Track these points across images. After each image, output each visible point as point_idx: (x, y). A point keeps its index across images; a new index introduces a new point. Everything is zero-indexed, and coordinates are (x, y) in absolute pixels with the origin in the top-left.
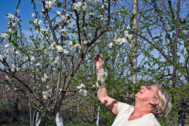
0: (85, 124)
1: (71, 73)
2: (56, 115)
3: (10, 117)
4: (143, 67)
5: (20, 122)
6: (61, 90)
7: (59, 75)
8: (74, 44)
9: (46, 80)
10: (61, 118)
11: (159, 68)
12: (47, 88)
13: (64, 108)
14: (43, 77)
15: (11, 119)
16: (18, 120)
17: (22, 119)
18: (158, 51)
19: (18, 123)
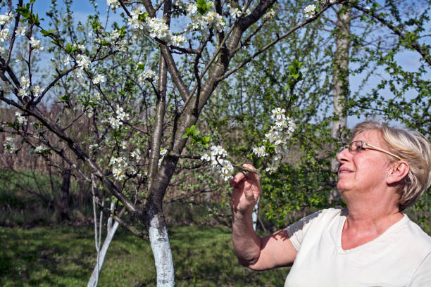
0: (225, 230)
1: (193, 106)
2: (149, 223)
3: (54, 210)
4: (376, 95)
5: (74, 221)
6: (164, 152)
7: (159, 111)
8: (202, 11)
9: (121, 123)
10: (166, 232)
11: (419, 99)
12: (124, 148)
13: (173, 194)
14: (115, 115)
15: (55, 215)
16: (71, 217)
17: (80, 215)
18: (418, 53)
19: (70, 223)
